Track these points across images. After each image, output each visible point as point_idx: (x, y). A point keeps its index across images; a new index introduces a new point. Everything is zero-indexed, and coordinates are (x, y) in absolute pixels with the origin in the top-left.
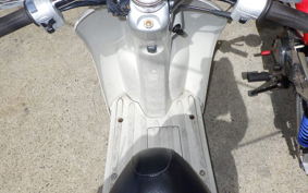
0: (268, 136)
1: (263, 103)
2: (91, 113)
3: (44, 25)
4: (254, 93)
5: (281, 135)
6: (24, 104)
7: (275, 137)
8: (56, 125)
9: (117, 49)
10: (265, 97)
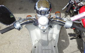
0: (76, 51)
1: (74, 42)
2: (27, 44)
3: (18, 29)
4: (71, 39)
5: (80, 51)
6: (9, 42)
7: (78, 52)
8: (18, 47)
9: (35, 29)
10: (75, 40)
